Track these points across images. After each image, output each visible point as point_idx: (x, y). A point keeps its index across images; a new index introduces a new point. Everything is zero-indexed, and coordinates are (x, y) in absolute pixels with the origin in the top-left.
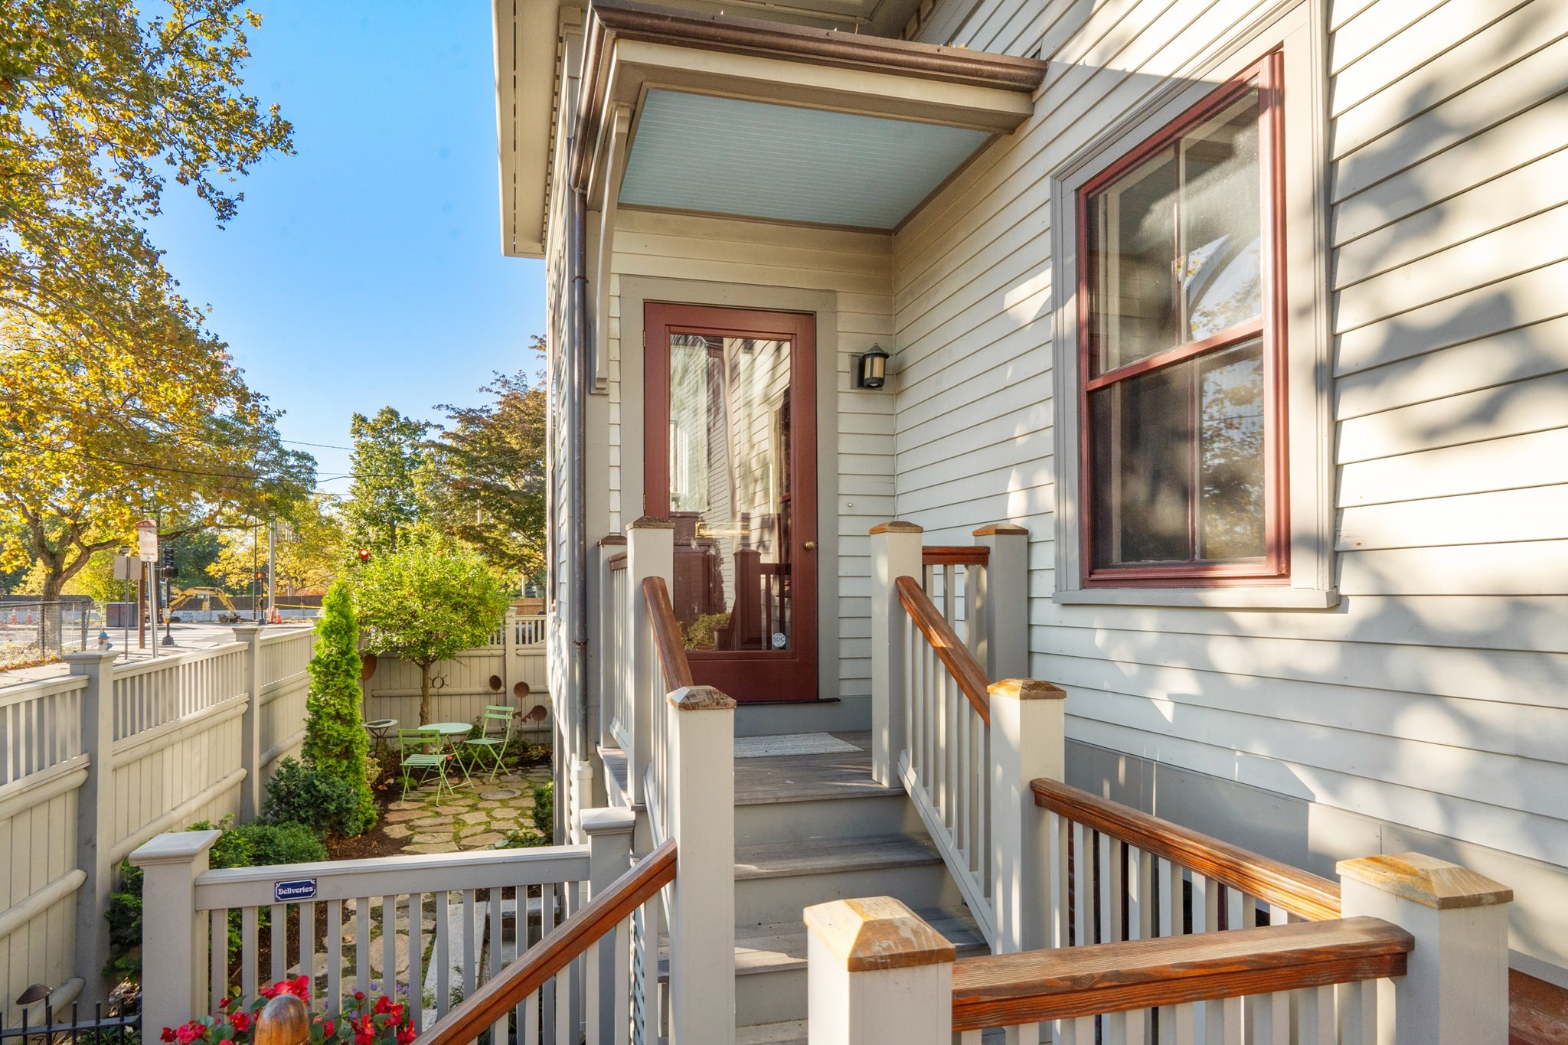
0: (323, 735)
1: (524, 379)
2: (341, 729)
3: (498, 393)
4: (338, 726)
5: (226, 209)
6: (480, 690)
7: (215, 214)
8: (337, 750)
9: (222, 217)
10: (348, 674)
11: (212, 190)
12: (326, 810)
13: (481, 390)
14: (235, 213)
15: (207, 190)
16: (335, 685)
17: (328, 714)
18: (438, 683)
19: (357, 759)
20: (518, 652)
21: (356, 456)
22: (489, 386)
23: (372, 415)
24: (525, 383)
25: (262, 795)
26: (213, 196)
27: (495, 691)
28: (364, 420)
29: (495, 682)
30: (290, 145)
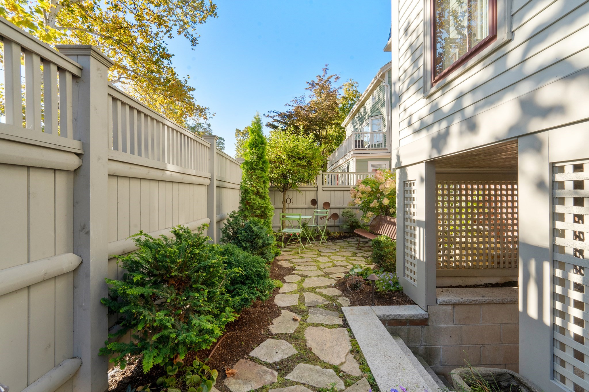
0: (251, 203)
1: (304, 98)
2: (260, 201)
3: (293, 106)
4: (258, 198)
5: (194, 42)
6: (306, 206)
7: (191, 44)
8: (258, 212)
9: (193, 45)
10: (263, 170)
11: (189, 35)
12: (257, 244)
13: (286, 105)
14: (198, 43)
15: (188, 35)
16: (256, 175)
17: (253, 191)
18: (289, 201)
19: (269, 219)
20: (323, 189)
21: (237, 144)
22: (290, 103)
23: (242, 129)
24: (304, 100)
25: (218, 235)
26: (190, 37)
27: (313, 207)
28: (239, 131)
29: (314, 202)
30: (216, 14)
